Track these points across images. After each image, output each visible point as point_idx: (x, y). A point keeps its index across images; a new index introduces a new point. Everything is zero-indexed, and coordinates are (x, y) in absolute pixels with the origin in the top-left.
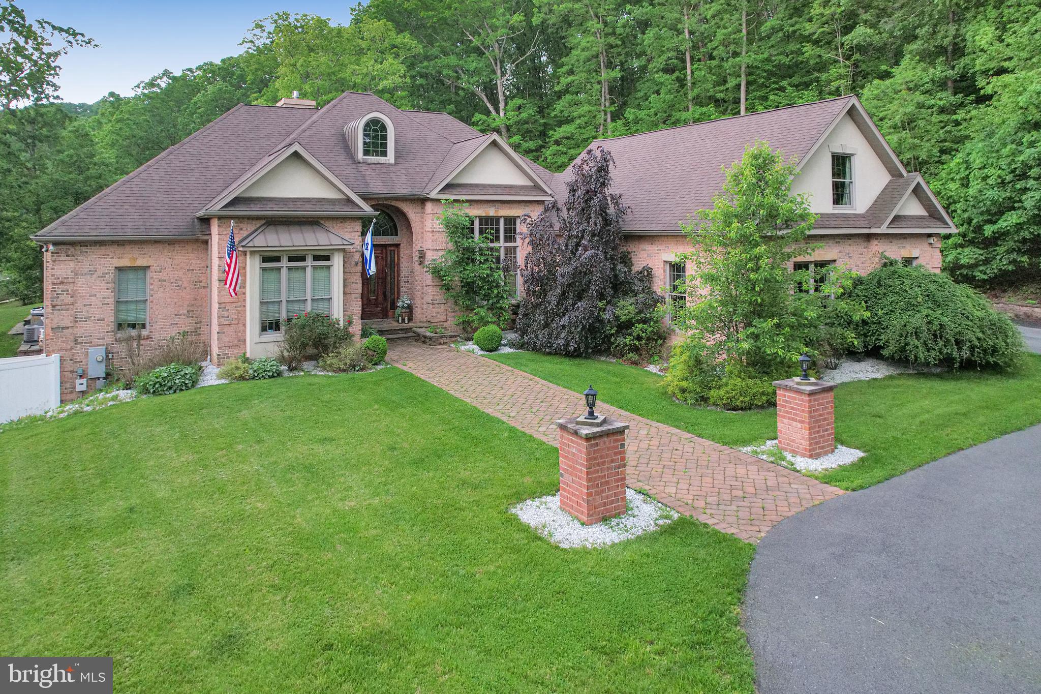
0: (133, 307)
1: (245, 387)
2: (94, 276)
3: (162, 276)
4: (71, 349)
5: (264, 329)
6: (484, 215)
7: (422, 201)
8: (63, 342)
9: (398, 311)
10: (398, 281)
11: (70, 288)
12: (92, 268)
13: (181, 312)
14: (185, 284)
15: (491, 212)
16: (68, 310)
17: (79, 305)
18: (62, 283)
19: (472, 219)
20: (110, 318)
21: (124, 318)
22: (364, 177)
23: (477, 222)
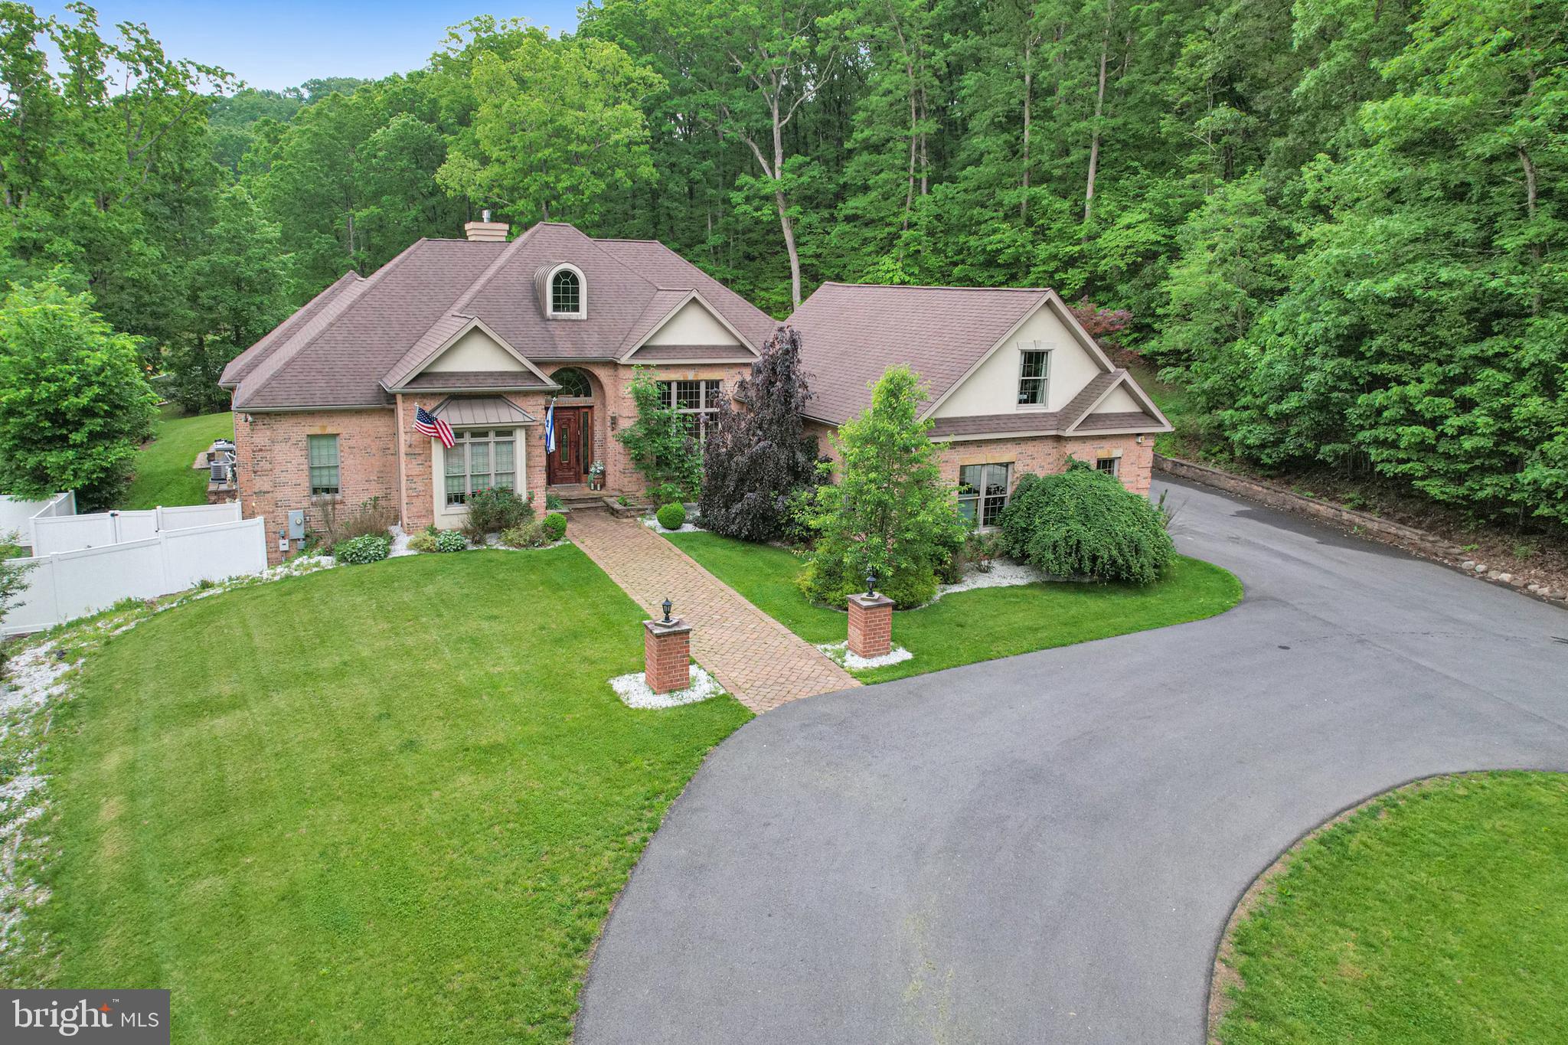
0: (325, 472)
1: (432, 560)
2: (289, 444)
3: (352, 443)
4: (274, 512)
5: (450, 500)
6: (682, 379)
7: (614, 365)
8: (265, 505)
9: (591, 477)
10: (592, 445)
11: (267, 455)
12: (287, 436)
13: (371, 478)
14: (374, 451)
15: (691, 376)
16: (267, 475)
17: (277, 471)
18: (261, 450)
19: (669, 384)
20: (306, 484)
21: (317, 482)
22: (552, 337)
23: (674, 386)
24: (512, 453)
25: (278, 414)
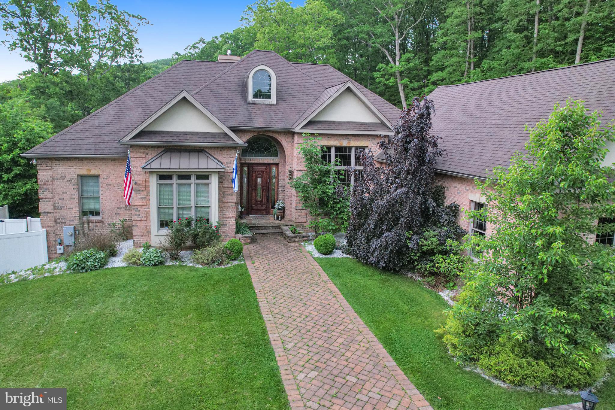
0: (92, 201)
2: (65, 180)
3: (108, 181)
4: (53, 226)
5: (161, 225)
6: (339, 145)
7: (291, 134)
8: (48, 221)
9: (275, 211)
10: (278, 189)
11: (50, 187)
12: (63, 175)
13: (121, 206)
15: (345, 143)
16: (50, 201)
17: (56, 199)
18: (45, 184)
19: (329, 148)
20: (76, 208)
21: (86, 208)
22: (250, 115)
23: (333, 150)
24: (208, 193)
25: (57, 159)
